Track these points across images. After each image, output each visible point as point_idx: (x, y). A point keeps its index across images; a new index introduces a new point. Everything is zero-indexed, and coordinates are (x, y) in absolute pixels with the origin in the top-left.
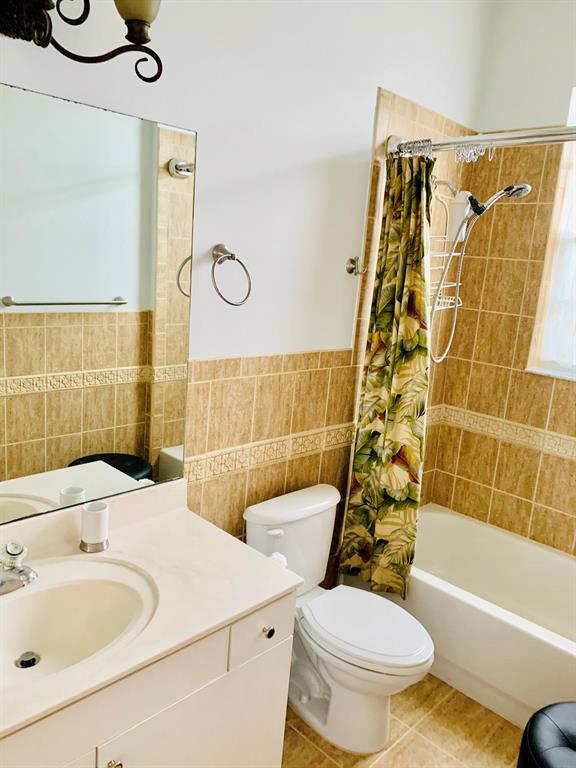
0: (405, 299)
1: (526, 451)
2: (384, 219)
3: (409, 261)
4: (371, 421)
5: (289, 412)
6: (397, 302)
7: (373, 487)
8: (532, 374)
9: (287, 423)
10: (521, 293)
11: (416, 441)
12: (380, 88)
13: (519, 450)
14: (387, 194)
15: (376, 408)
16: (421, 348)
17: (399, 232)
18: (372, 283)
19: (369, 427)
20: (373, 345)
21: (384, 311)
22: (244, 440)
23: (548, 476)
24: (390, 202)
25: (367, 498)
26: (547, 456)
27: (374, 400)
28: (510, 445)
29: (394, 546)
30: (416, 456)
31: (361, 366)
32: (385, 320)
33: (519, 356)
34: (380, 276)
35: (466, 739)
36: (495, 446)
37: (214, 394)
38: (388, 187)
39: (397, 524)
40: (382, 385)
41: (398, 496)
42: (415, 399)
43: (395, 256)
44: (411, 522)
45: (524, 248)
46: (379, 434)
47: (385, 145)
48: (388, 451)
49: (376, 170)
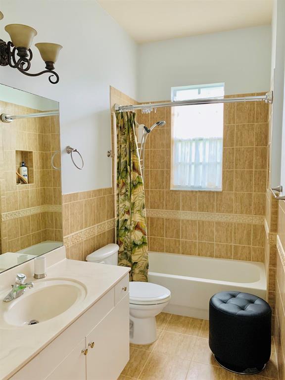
0: (132, 165)
1: (175, 220)
2: (118, 135)
3: (131, 151)
4: (123, 215)
5: (95, 215)
6: (128, 167)
7: (127, 242)
8: (173, 191)
9: (95, 220)
10: (164, 161)
11: (143, 219)
12: (110, 86)
13: (172, 221)
14: (117, 126)
15: (124, 209)
16: (140, 183)
17: (125, 141)
18: (116, 160)
19: (123, 218)
20: (120, 185)
21: (123, 171)
22: (81, 228)
23: (184, 228)
24: (119, 129)
25: (126, 248)
26: (183, 220)
27: (124, 206)
28: (169, 219)
29: (140, 264)
30: (144, 225)
31: (115, 194)
32: (124, 174)
33: (167, 184)
34: (119, 157)
35: (183, 327)
36: (163, 221)
37: (71, 208)
38: (118, 123)
39: (140, 254)
40: (126, 200)
41: (139, 243)
42: (140, 203)
43: (124, 149)
44: (145, 252)
45: (163, 145)
46: (127, 220)
47: (114, 107)
48: (133, 225)
49: (112, 117)
